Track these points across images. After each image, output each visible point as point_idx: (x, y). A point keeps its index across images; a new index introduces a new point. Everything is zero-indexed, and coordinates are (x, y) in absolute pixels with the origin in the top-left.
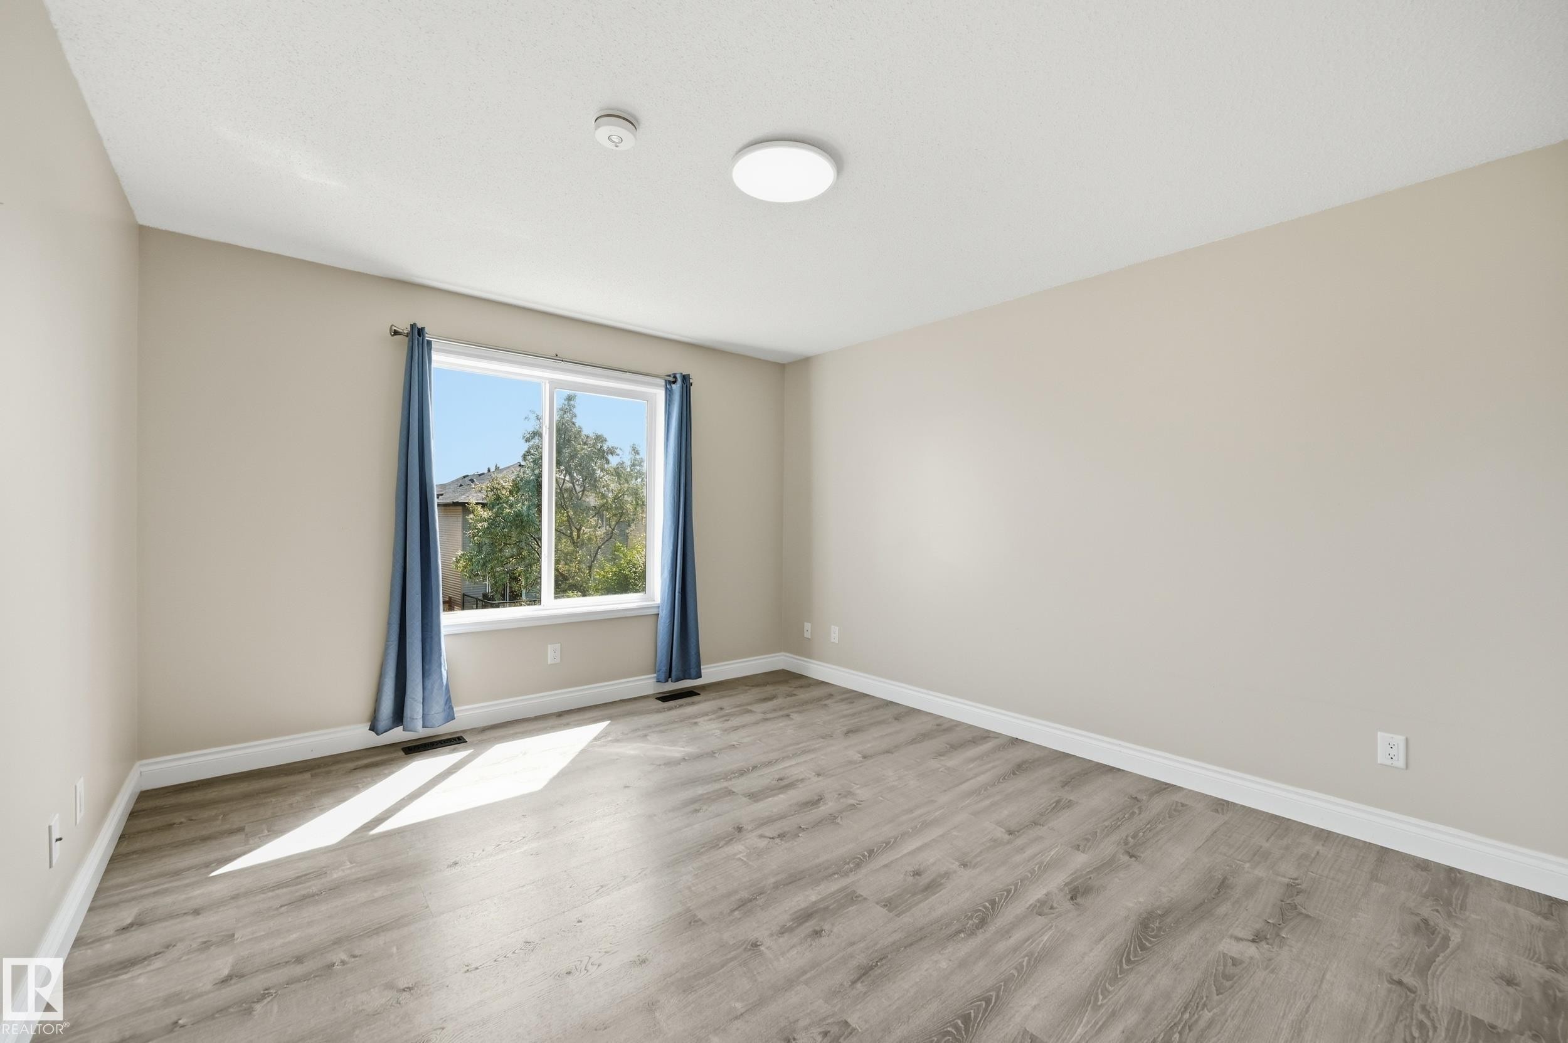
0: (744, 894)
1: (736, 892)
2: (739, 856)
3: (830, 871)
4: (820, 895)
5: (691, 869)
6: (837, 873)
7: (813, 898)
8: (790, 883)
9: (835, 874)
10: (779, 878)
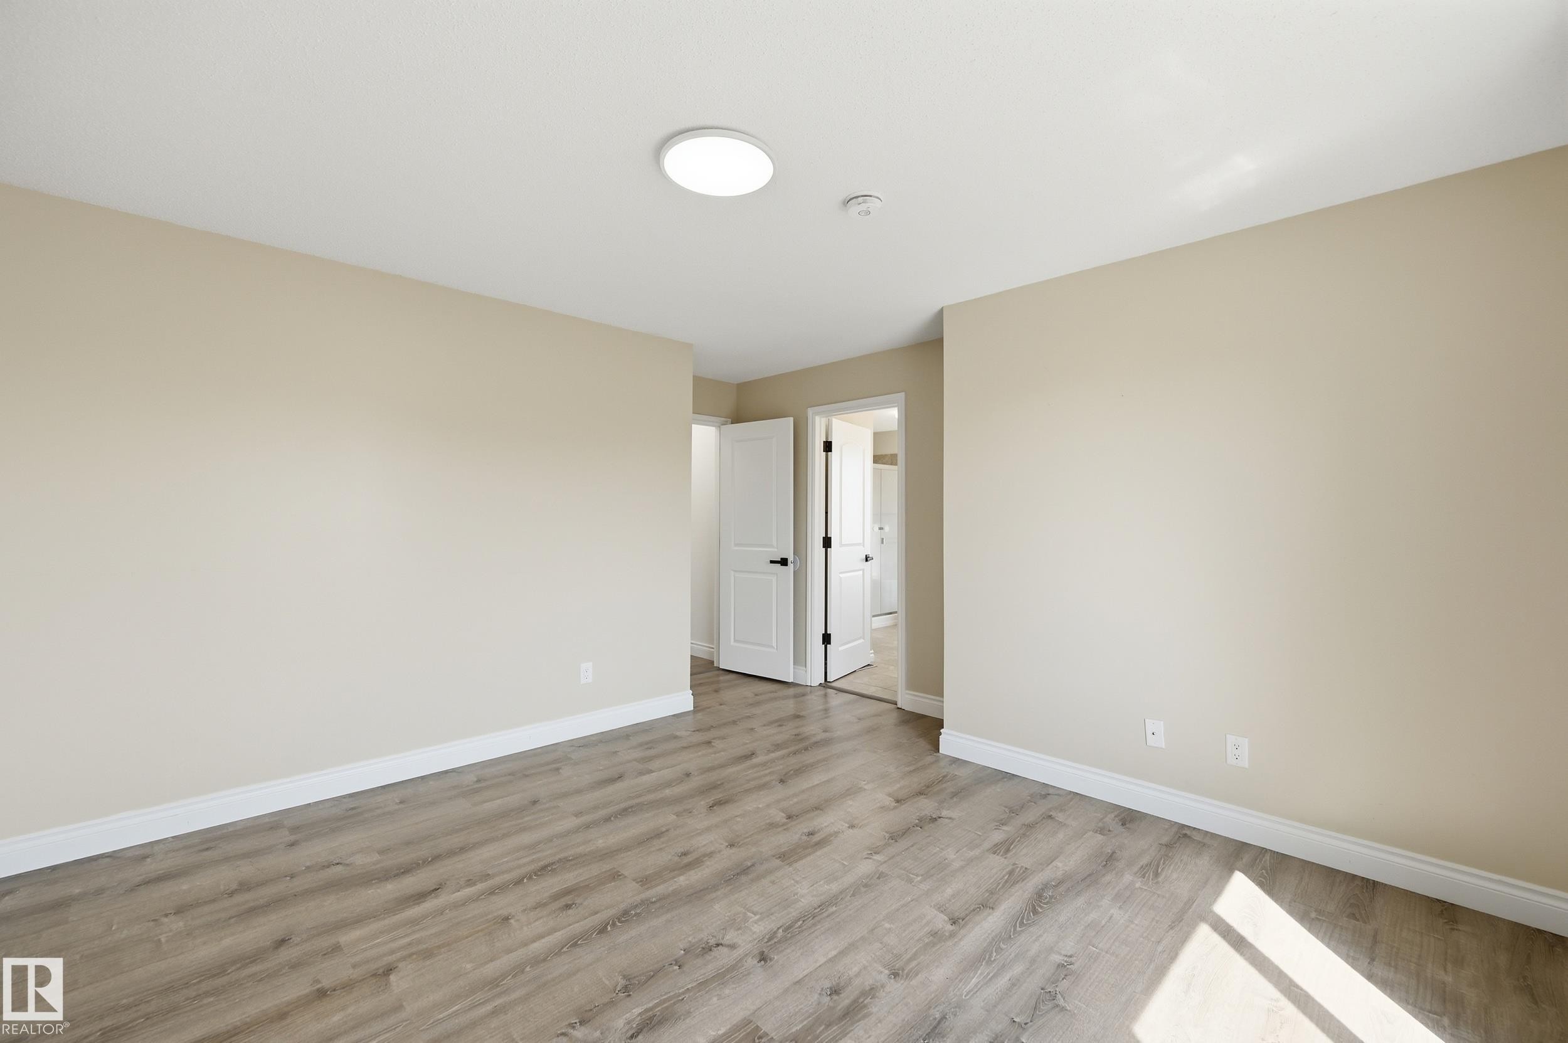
0: (744, 879)
1: (752, 880)
2: (758, 917)
3: (658, 905)
4: (675, 881)
5: (802, 900)
6: (652, 903)
7: (682, 878)
8: (701, 891)
9: (655, 902)
10: (713, 895)
